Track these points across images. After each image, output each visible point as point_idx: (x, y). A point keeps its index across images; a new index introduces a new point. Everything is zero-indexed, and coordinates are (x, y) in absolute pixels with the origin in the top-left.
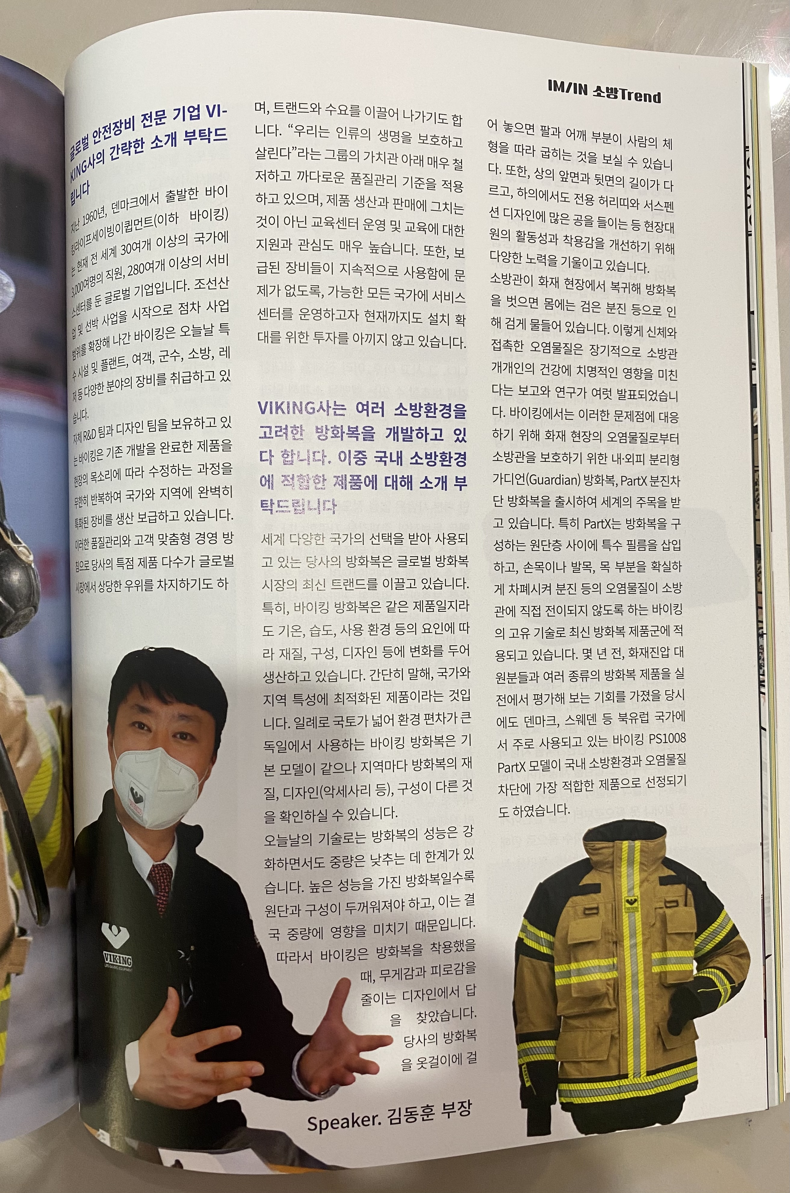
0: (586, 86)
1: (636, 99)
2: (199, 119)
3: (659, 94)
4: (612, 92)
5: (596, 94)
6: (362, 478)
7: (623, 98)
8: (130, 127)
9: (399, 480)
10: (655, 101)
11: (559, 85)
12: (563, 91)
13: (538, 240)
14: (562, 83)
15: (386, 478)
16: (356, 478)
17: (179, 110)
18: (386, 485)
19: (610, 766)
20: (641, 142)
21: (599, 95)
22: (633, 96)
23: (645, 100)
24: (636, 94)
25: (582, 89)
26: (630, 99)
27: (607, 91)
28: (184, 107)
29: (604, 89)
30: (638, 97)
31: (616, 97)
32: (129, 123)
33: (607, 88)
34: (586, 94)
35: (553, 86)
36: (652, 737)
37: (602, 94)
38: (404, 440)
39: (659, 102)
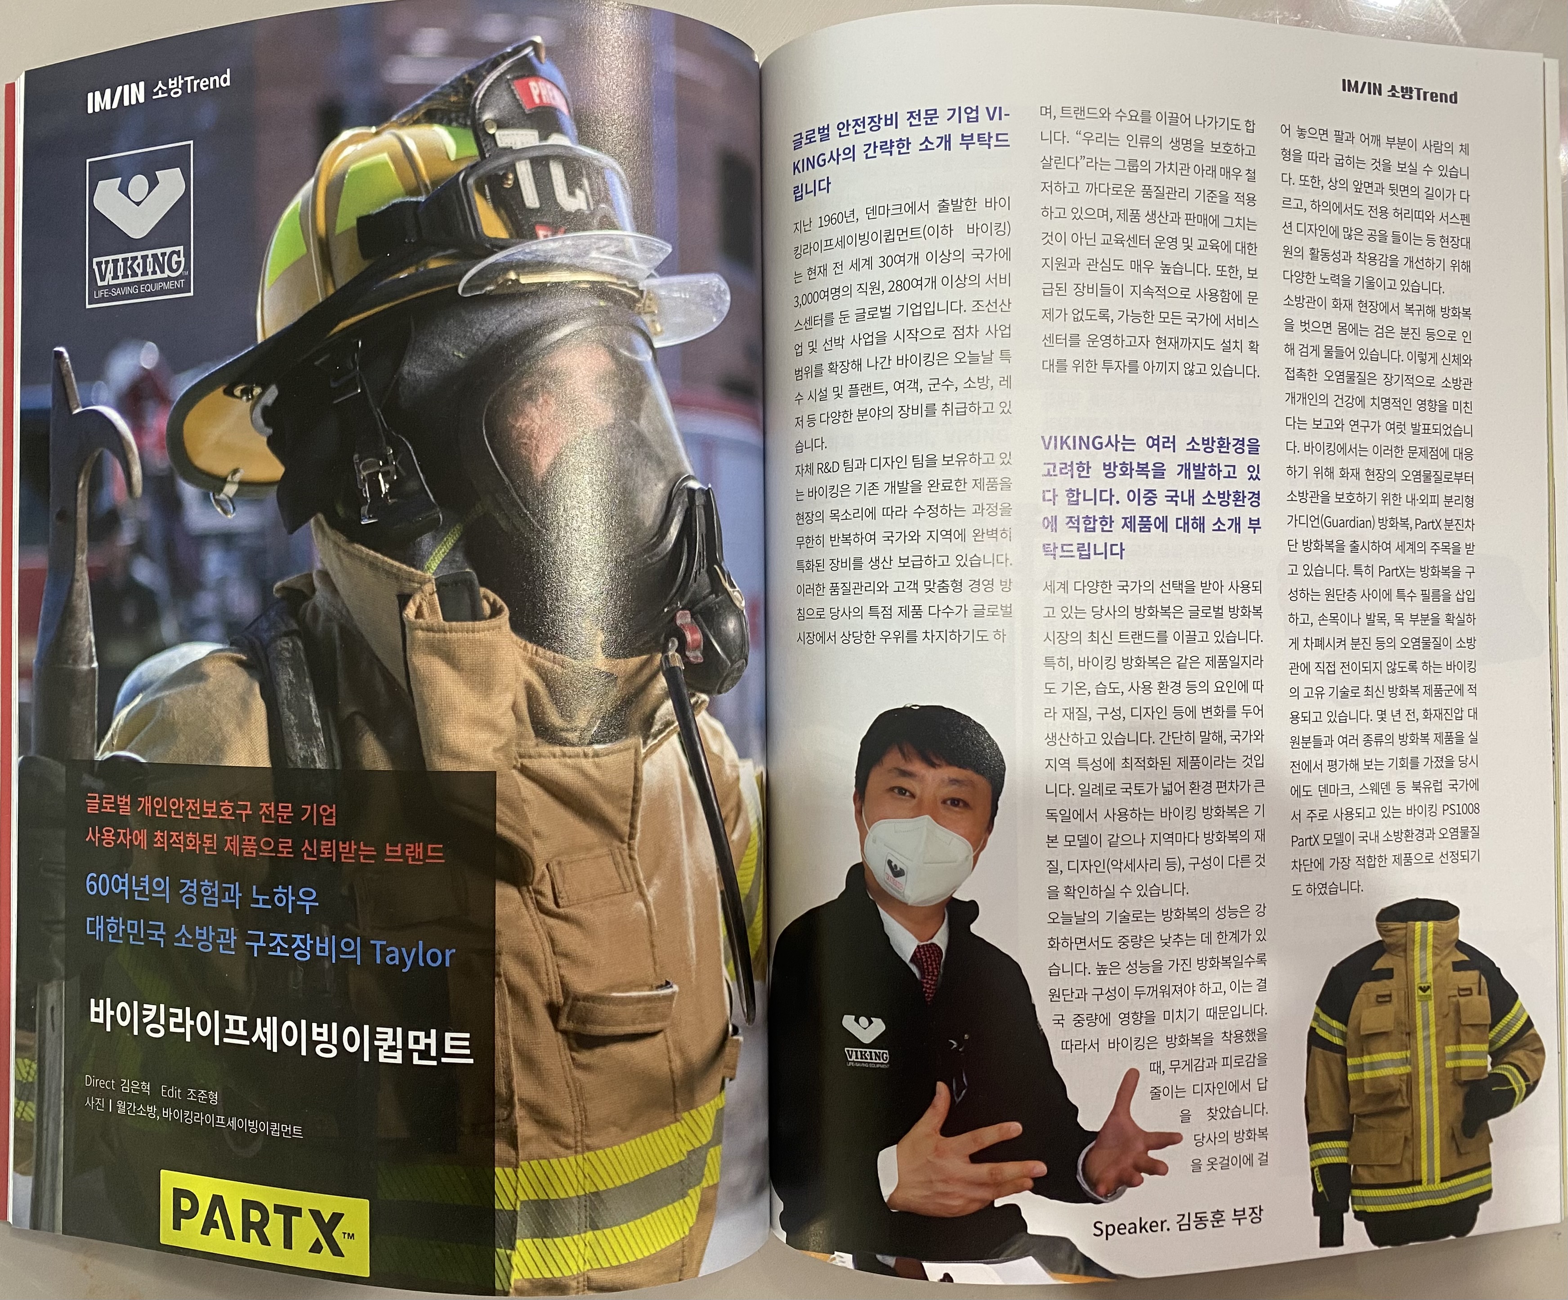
0: (1380, 85)
1: (1432, 99)
2: (977, 121)
3: (1456, 93)
4: (1407, 92)
5: (1390, 94)
6: (1152, 520)
7: (1419, 98)
8: (892, 124)
9: (1191, 522)
10: (1451, 101)
11: (1353, 85)
12: (1357, 91)
13: (1331, 258)
14: (1356, 82)
15: (1177, 519)
16: (1145, 519)
17: (954, 110)
18: (1177, 528)
19: (1404, 839)
20: (1436, 147)
21: (1394, 95)
22: (1428, 96)
23: (1441, 101)
24: (1432, 94)
25: (1376, 89)
26: (1425, 99)
27: (1402, 91)
28: (960, 108)
29: (1398, 89)
30: (1434, 96)
31: (1411, 98)
32: (891, 119)
33: (1402, 88)
34: (1380, 94)
35: (1348, 86)
36: (1446, 808)
37: (1397, 94)
38: (1196, 478)
39: (1456, 102)
